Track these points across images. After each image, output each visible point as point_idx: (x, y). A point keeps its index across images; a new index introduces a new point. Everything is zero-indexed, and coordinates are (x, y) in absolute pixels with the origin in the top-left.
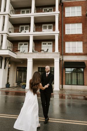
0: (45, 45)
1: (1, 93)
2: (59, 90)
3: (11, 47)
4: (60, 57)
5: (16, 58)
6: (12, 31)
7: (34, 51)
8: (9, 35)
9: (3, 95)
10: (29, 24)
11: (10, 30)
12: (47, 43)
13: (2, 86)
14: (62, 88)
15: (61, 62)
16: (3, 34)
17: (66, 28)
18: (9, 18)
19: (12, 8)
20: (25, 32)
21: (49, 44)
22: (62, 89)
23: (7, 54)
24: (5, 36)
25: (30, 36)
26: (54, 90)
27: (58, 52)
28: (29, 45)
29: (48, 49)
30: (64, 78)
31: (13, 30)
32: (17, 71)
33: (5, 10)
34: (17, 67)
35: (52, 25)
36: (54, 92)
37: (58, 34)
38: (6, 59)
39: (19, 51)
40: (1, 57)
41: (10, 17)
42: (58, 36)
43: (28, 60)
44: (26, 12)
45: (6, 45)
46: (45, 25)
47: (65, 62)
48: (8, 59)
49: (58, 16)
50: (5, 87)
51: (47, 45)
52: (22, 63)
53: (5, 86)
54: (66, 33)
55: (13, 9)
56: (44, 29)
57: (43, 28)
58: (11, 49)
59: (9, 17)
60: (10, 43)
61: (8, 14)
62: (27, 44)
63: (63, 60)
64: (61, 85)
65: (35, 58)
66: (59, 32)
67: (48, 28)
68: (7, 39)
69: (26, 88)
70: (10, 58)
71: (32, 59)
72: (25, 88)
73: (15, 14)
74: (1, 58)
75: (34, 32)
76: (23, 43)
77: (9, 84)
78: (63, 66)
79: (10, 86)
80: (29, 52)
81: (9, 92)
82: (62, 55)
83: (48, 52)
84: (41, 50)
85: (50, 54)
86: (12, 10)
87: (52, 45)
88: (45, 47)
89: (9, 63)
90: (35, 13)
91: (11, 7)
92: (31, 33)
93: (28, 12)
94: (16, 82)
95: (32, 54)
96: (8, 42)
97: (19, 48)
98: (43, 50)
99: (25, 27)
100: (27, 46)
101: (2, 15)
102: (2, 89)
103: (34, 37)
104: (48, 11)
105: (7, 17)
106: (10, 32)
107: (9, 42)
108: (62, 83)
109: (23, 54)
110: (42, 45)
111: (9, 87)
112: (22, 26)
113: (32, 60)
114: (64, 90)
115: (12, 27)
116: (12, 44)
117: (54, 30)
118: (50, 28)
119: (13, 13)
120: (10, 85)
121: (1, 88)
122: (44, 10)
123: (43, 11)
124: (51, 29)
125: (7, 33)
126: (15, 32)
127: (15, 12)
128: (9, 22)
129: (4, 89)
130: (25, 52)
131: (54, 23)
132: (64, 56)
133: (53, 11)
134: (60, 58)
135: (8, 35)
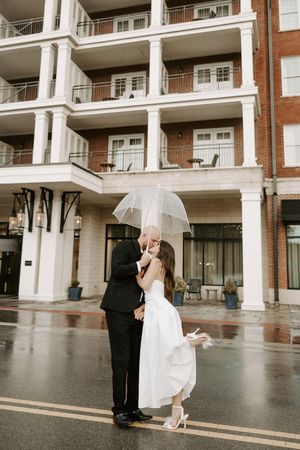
0: (207, 142)
1: (52, 320)
2: (263, 309)
3: (84, 153)
4: (266, 185)
5: (100, 191)
6: (83, 99)
7: (164, 166)
8: (72, 111)
9: (58, 325)
10: (145, 67)
11: (78, 94)
12: (213, 132)
13: (54, 292)
14: (277, 299)
15: (269, 202)
16: (53, 110)
17: (284, 73)
18: (73, 50)
19: (84, 13)
20: (132, 96)
21: (220, 136)
22: (274, 305)
24: (61, 114)
25: (148, 109)
26: (243, 308)
27: (255, 165)
28: (146, 146)
29: (216, 157)
30: (282, 261)
31: (87, 94)
32: (107, 239)
33: (57, 23)
34: (107, 225)
35: (229, 65)
36: (244, 315)
37: (253, 98)
38: (64, 196)
39: (112, 166)
40: (47, 190)
41: (77, 45)
42: (252, 106)
44: (131, 24)
45: (66, 149)
46: (203, 67)
47: (283, 201)
48: (72, 197)
49: (250, 31)
50: (66, 298)
51: (214, 140)
53: (64, 295)
54: (285, 93)
55: (85, 18)
56: (199, 82)
57: (196, 80)
58: (84, 160)
59: (73, 46)
60: (79, 141)
61: (69, 37)
62: (139, 141)
63: (275, 194)
64: (271, 291)
66: (255, 90)
67: (214, 78)
68: (67, 125)
70: (79, 193)
73: (95, 34)
74: (47, 193)
75: (163, 93)
76: (127, 138)
77: (80, 286)
78: (276, 218)
79: (83, 294)
80: (147, 170)
81: (78, 317)
82: (272, 177)
83: (217, 167)
84: (191, 161)
85: (224, 173)
86: (82, 20)
87: (231, 140)
88: (204, 147)
89: (78, 212)
90: (164, 24)
91: (80, 11)
92: (151, 98)
93: (139, 24)
94: (105, 281)
95: (156, 175)
96: (73, 137)
97: (110, 158)
98: (199, 161)
99: (129, 77)
100: (142, 146)
101: (49, 43)
102: (54, 303)
103: (163, 113)
104: (213, 16)
105: (65, 46)
106: (78, 101)
107: (77, 136)
108: (275, 280)
109: (127, 177)
110: (196, 142)
111: (79, 298)
112: (121, 76)
114: (282, 308)
115: (85, 80)
116: (84, 144)
117: (238, 83)
118: (223, 76)
119: (85, 31)
120: (81, 289)
121: (52, 300)
122: (200, 12)
123: (196, 16)
124: (226, 79)
125: (65, 106)
126: (94, 99)
127: (93, 27)
128: (75, 66)
130: (131, 171)
131: (236, 57)
132: (278, 179)
133: (234, 14)
134: (264, 189)
135: (68, 113)
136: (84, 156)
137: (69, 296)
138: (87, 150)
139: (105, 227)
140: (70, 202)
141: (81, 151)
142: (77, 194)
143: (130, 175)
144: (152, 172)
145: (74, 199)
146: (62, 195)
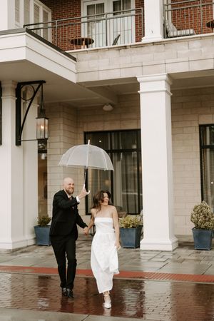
3: (45, 23)
5: (73, 79)
7: (171, 34)
13: (13, 236)
23: (20, 55)
34: (86, 134)
38: (19, 89)
39: (89, 42)
43: (143, 88)
45: (17, 19)
50: (32, 242)
52: (108, 108)
53: (28, 239)
65: (181, 68)
69: (142, 247)
70: (41, 82)
71: (164, 76)
72: (138, 246)
76: (108, 1)
80: (144, 40)
89: (42, 113)
94: (87, 213)
95: (160, 46)
97: (84, 27)
102: (14, 252)
113: (163, 86)
116: (45, 15)
121: (10, 247)
129: (25, 256)
130: (119, 44)
136: (45, 29)
137: (36, 239)
138: (50, 19)
140: (28, 97)
141: (41, 21)
142: (38, 85)
143: (119, 50)
144: (153, 43)
145: (35, 93)
146: (16, 87)
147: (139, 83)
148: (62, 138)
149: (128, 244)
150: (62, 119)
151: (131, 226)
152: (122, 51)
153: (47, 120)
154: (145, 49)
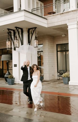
32: (57, 51)
34: (57, 45)
39: (54, 13)
40: (19, 28)
52: (64, 36)
60: (37, 3)
70: (35, 28)
71: (77, 23)
72: (68, 84)
74: (20, 30)
94: (58, 72)
95: (75, 12)
109: (59, 16)
113: (76, 26)
139: (56, 46)
142: (34, 29)
143: (61, 14)
144: (72, 11)
145: (34, 31)
146: (28, 30)
147: (68, 26)
148: (48, 46)
149: (66, 83)
150: (47, 40)
151: (66, 77)
152: (62, 15)
153: (37, 41)
154: (70, 13)
